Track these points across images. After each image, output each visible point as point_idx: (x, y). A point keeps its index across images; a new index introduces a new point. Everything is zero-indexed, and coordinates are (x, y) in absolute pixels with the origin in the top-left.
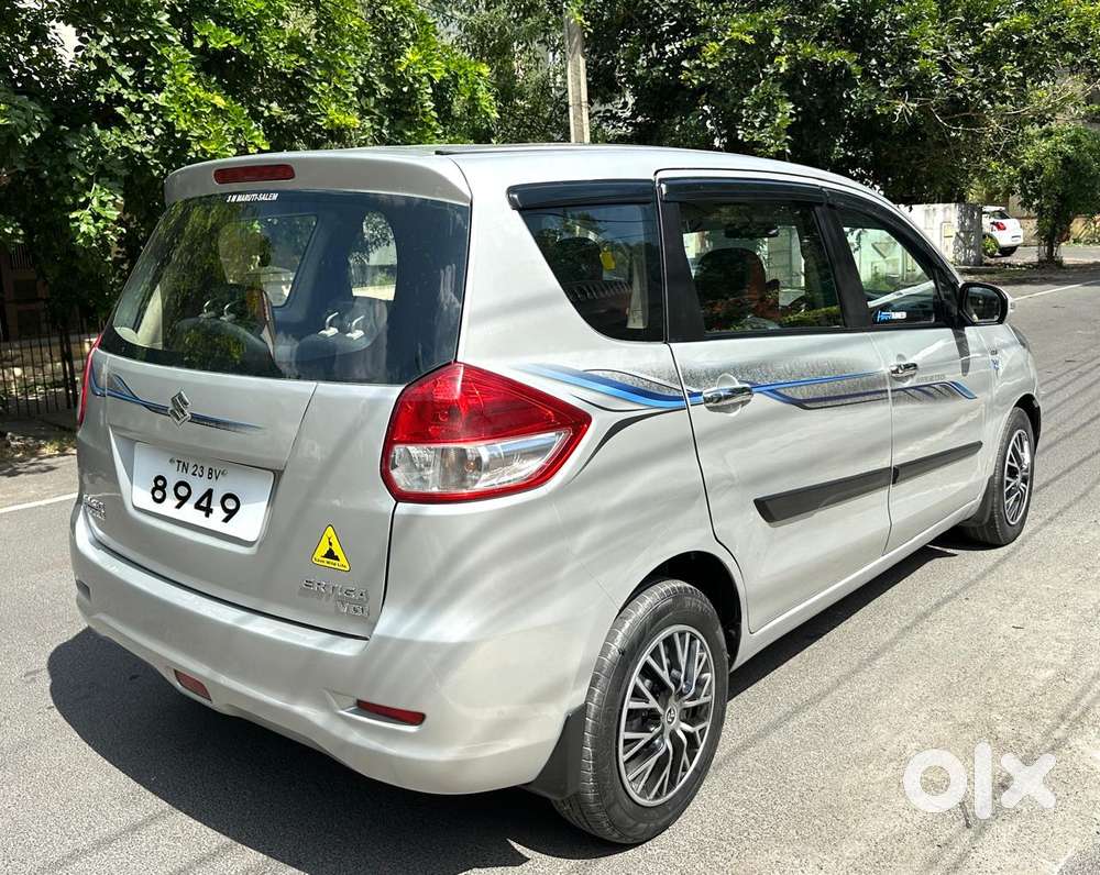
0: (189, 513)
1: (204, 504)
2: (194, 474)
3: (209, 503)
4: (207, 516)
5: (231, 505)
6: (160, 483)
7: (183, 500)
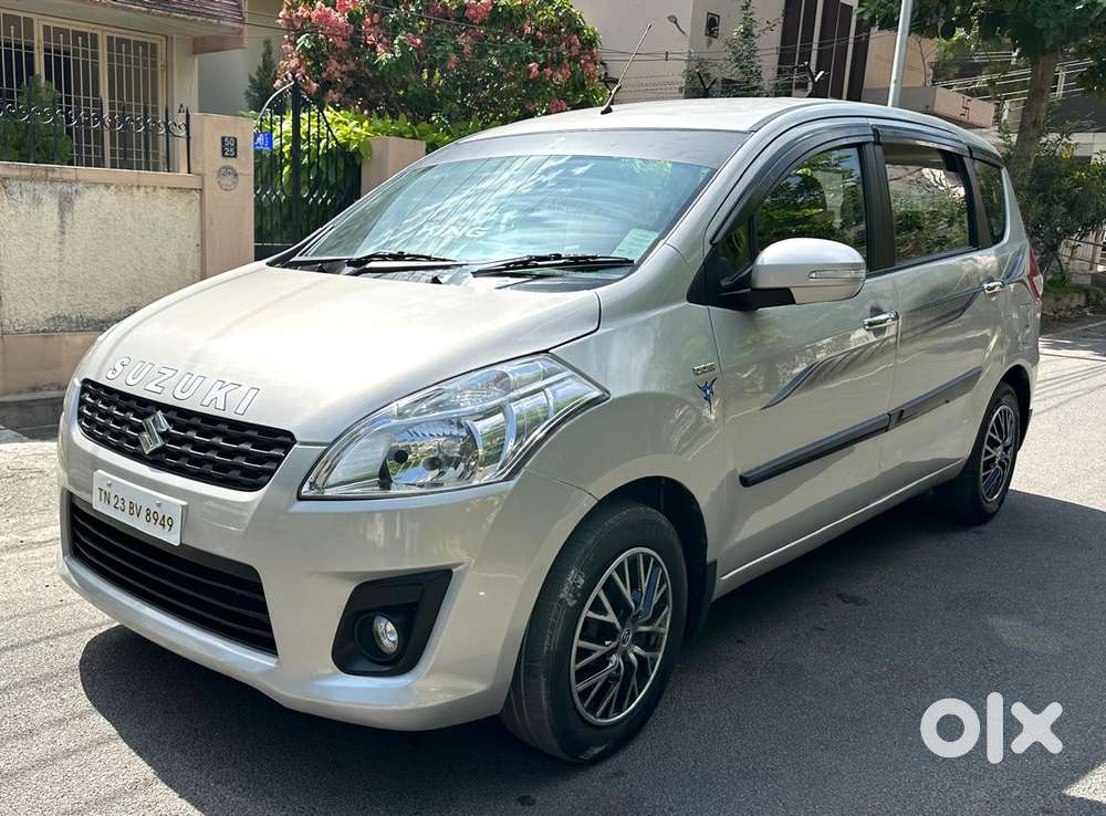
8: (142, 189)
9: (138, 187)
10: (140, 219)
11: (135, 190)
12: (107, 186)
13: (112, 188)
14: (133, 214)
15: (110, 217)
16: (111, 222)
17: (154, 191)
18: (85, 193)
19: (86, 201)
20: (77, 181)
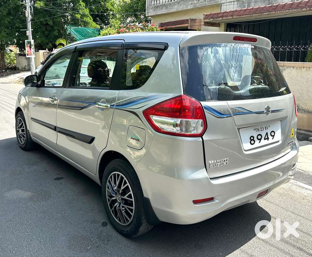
0: (264, 142)
1: (266, 137)
2: (261, 131)
3: (268, 136)
4: (268, 140)
5: (273, 134)
6: (252, 138)
7: (260, 140)
8: (305, 68)
9: (304, 67)
10: (303, 77)
11: (303, 69)
12: (294, 67)
13: (295, 68)
14: (301, 76)
15: (293, 77)
16: (293, 78)
17: (309, 69)
18: (286, 69)
19: (286, 72)
20: (284, 66)
